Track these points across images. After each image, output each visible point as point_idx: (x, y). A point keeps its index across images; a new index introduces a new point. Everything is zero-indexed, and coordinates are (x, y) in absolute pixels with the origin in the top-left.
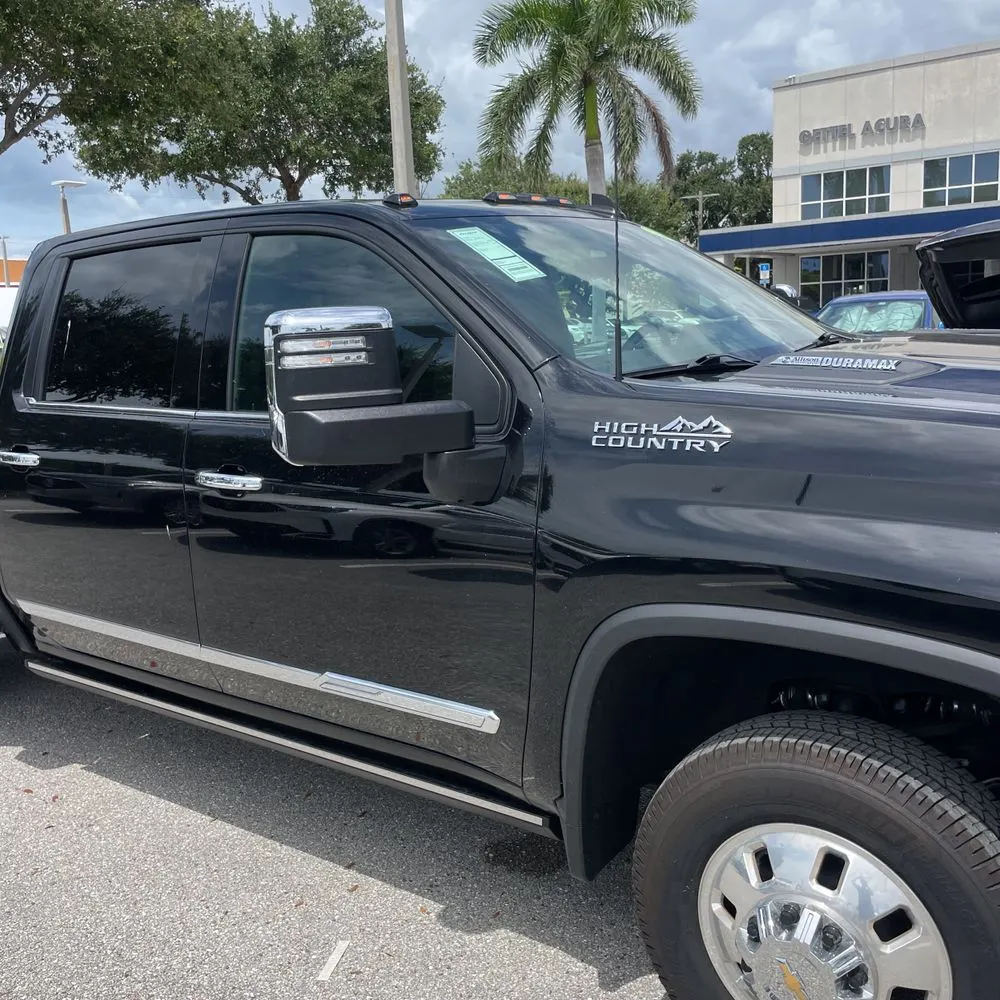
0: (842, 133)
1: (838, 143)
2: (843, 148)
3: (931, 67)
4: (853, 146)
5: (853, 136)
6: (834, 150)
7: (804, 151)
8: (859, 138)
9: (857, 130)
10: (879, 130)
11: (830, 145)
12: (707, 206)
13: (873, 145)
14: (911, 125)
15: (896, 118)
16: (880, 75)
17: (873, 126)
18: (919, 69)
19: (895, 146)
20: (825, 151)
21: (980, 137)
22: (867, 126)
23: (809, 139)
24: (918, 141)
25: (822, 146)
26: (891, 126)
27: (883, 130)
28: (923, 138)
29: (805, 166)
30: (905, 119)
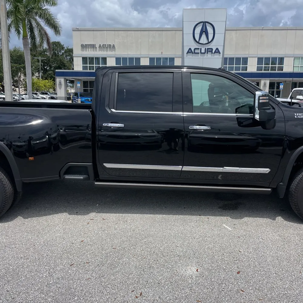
0: (93, 46)
1: (92, 49)
2: (93, 51)
3: (117, 32)
4: (96, 51)
5: (96, 48)
6: (91, 51)
7: (82, 50)
8: (98, 48)
9: (97, 46)
10: (103, 47)
11: (90, 49)
12: (42, 61)
13: (102, 51)
14: (112, 47)
15: (108, 45)
16: (103, 32)
17: (102, 46)
18: (113, 32)
19: (108, 52)
20: (89, 51)
21: (129, 53)
22: (100, 46)
23: (84, 47)
24: (114, 52)
25: (88, 49)
26: (107, 47)
27: (104, 47)
28: (115, 51)
29: (83, 54)
30: (110, 45)
